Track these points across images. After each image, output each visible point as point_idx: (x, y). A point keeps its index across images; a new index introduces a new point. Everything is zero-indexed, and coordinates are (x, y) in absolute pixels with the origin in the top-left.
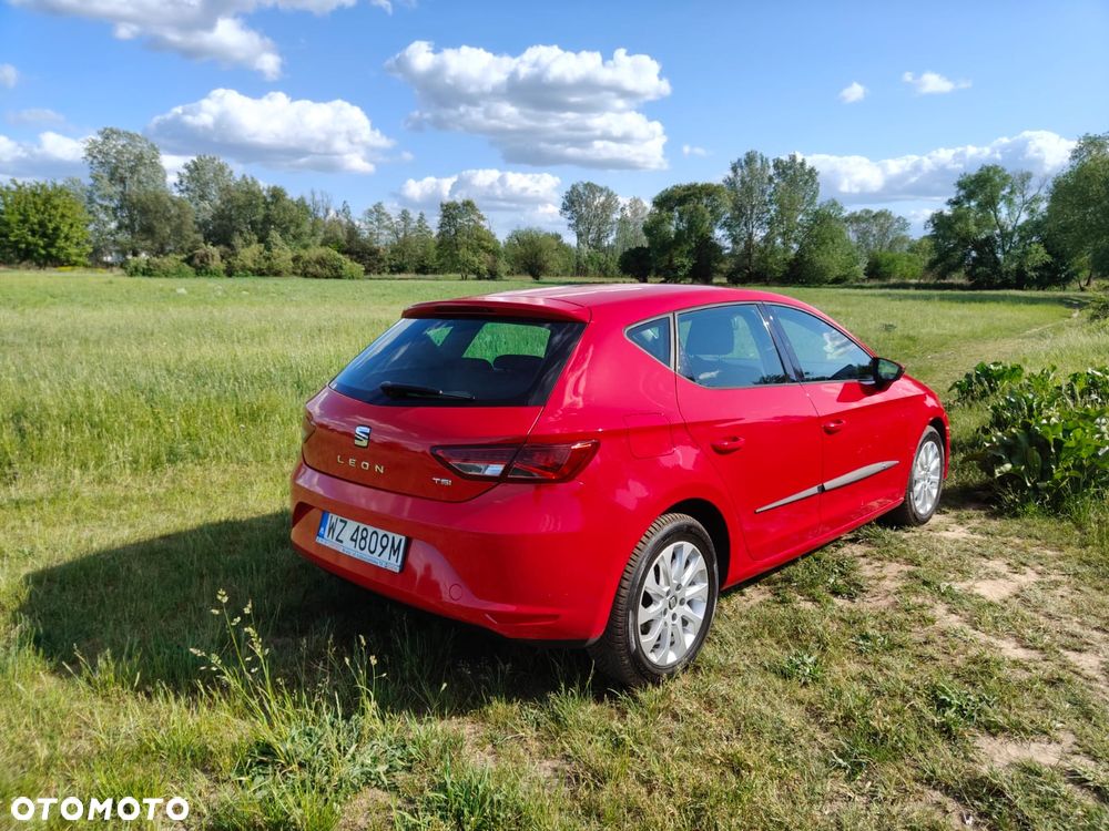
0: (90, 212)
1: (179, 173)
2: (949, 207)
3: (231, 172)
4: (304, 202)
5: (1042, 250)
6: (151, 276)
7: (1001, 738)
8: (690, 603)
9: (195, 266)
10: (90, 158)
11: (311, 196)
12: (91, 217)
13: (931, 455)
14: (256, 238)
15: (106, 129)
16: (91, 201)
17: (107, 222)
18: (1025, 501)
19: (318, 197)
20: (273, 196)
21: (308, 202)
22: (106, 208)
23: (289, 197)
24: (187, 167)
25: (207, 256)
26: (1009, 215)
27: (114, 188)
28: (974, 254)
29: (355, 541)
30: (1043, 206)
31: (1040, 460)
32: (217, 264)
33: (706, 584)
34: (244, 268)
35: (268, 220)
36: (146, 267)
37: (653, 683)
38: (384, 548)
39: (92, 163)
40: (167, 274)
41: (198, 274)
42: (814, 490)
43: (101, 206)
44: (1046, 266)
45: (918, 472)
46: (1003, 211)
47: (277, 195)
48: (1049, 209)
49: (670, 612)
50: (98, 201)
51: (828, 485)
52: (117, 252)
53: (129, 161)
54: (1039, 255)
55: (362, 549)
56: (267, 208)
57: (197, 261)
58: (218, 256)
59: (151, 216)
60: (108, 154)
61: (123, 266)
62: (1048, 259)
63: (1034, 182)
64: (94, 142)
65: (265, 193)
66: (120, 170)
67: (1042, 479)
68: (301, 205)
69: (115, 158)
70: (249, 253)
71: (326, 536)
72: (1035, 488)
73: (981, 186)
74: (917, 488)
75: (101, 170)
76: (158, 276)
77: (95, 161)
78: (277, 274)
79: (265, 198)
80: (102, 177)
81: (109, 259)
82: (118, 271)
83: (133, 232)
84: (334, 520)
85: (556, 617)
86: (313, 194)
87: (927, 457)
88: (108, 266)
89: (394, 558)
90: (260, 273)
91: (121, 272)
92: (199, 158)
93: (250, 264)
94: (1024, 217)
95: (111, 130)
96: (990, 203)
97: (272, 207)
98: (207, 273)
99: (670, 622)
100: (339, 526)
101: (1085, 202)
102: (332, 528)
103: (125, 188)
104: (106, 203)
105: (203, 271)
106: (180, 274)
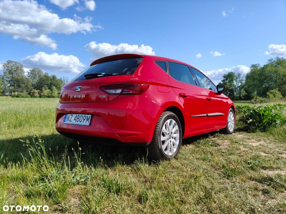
0: (3, 82)
1: (28, 72)
2: (222, 82)
3: (42, 72)
4: (61, 79)
5: (245, 92)
6: (18, 97)
7: (267, 170)
8: (175, 138)
9: (31, 95)
10: (4, 68)
11: (63, 78)
12: (3, 83)
13: (232, 116)
14: (48, 88)
15: (8, 61)
16: (3, 79)
17: (7, 84)
18: (256, 129)
19: (65, 78)
20: (53, 78)
21: (62, 79)
22: (7, 80)
23: (57, 78)
24: (30, 70)
25: (34, 92)
26: (236, 84)
27: (10, 75)
28: (229, 93)
29: (75, 120)
30: (244, 82)
31: (259, 119)
32: (37, 95)
33: (179, 134)
34: (44, 96)
35: (51, 84)
36: (17, 95)
37: (166, 160)
38: (84, 120)
39: (4, 69)
40: (23, 97)
41: (31, 97)
42: (205, 115)
43: (6, 80)
44: (246, 95)
45: (229, 120)
46: (235, 83)
47: (54, 77)
48: (245, 82)
49: (169, 140)
50: (5, 79)
51: (209, 115)
52: (9, 92)
53: (14, 69)
54: (244, 93)
55: (77, 121)
56: (51, 81)
57: (31, 94)
58: (37, 93)
59: (20, 83)
60: (9, 67)
61: (10, 95)
62: (246, 94)
63: (242, 76)
64: (5, 64)
65: (51, 77)
66: (12, 71)
67: (259, 124)
68: (60, 80)
69: (11, 68)
70: (46, 92)
71: (66, 121)
72: (258, 125)
73: (229, 77)
74: (229, 124)
75: (7, 71)
76: (20, 97)
77: (5, 69)
78: (54, 97)
79: (51, 78)
80: (7, 73)
81: (7, 94)
82: (9, 97)
83: (14, 87)
84: (69, 116)
85: (137, 134)
86: (64, 77)
87: (231, 116)
88: (7, 95)
89: (87, 122)
90: (49, 97)
91: (10, 97)
92: (34, 68)
93: (46, 94)
94: (240, 84)
95: (10, 61)
96: (232, 81)
97: (52, 80)
98: (34, 97)
99: (170, 143)
100: (71, 117)
101: (254, 80)
102: (68, 118)
103: (13, 75)
104: (7, 79)
105: (33, 96)
106: (26, 97)
